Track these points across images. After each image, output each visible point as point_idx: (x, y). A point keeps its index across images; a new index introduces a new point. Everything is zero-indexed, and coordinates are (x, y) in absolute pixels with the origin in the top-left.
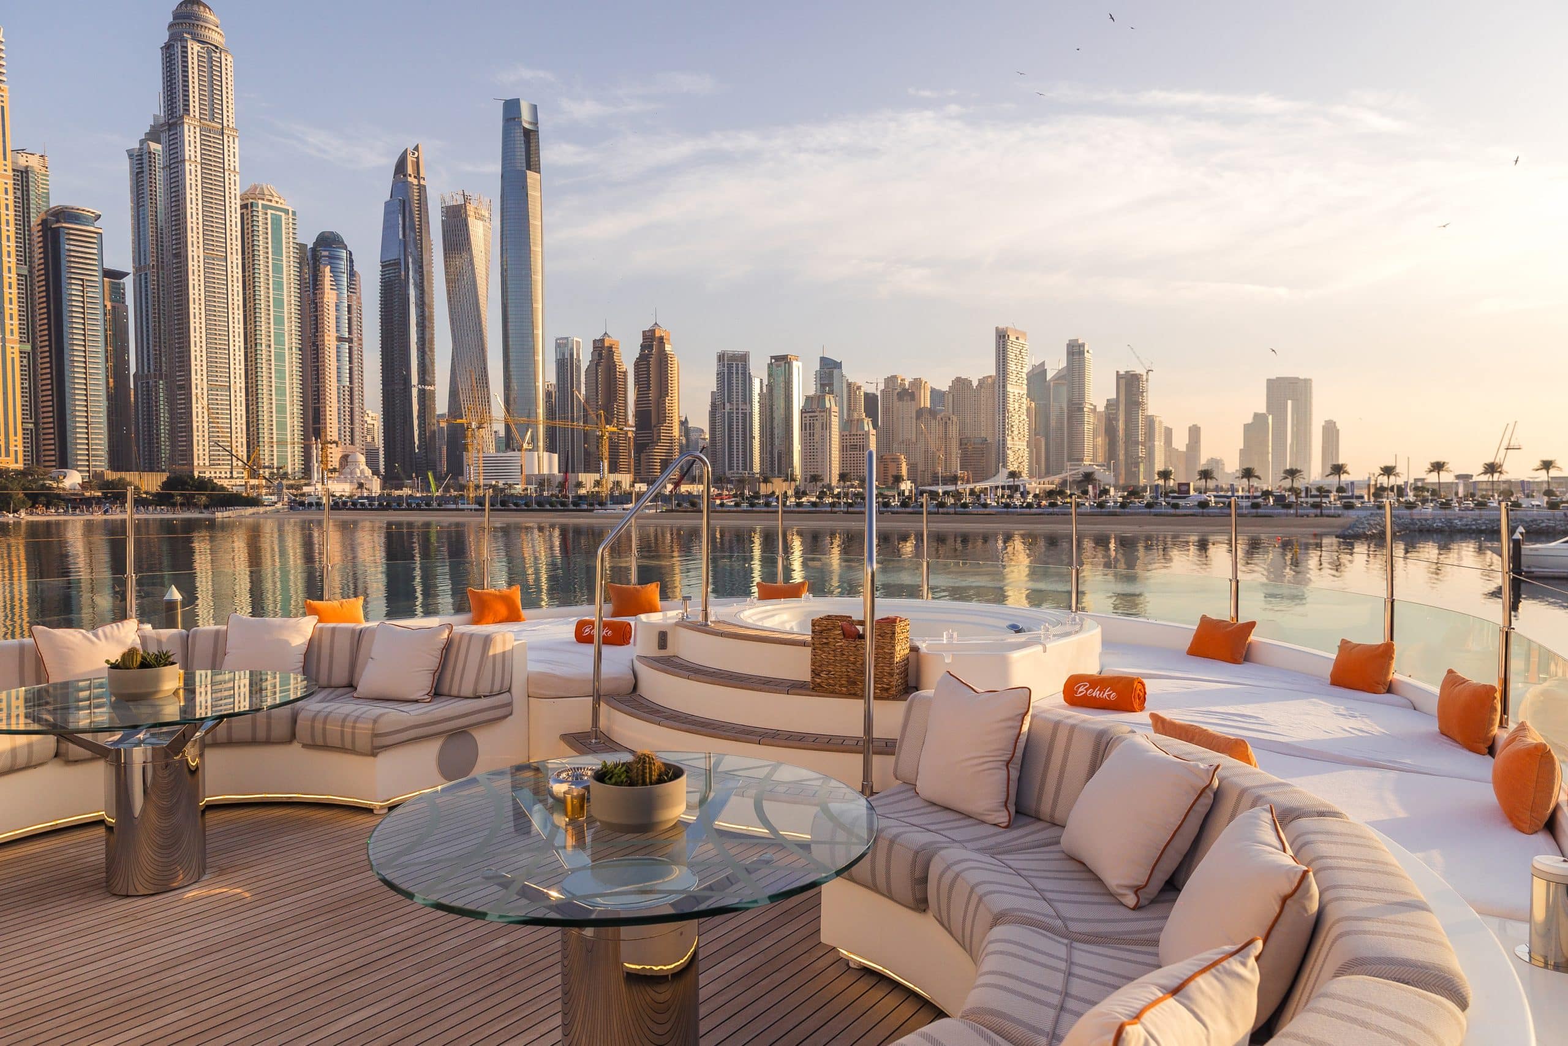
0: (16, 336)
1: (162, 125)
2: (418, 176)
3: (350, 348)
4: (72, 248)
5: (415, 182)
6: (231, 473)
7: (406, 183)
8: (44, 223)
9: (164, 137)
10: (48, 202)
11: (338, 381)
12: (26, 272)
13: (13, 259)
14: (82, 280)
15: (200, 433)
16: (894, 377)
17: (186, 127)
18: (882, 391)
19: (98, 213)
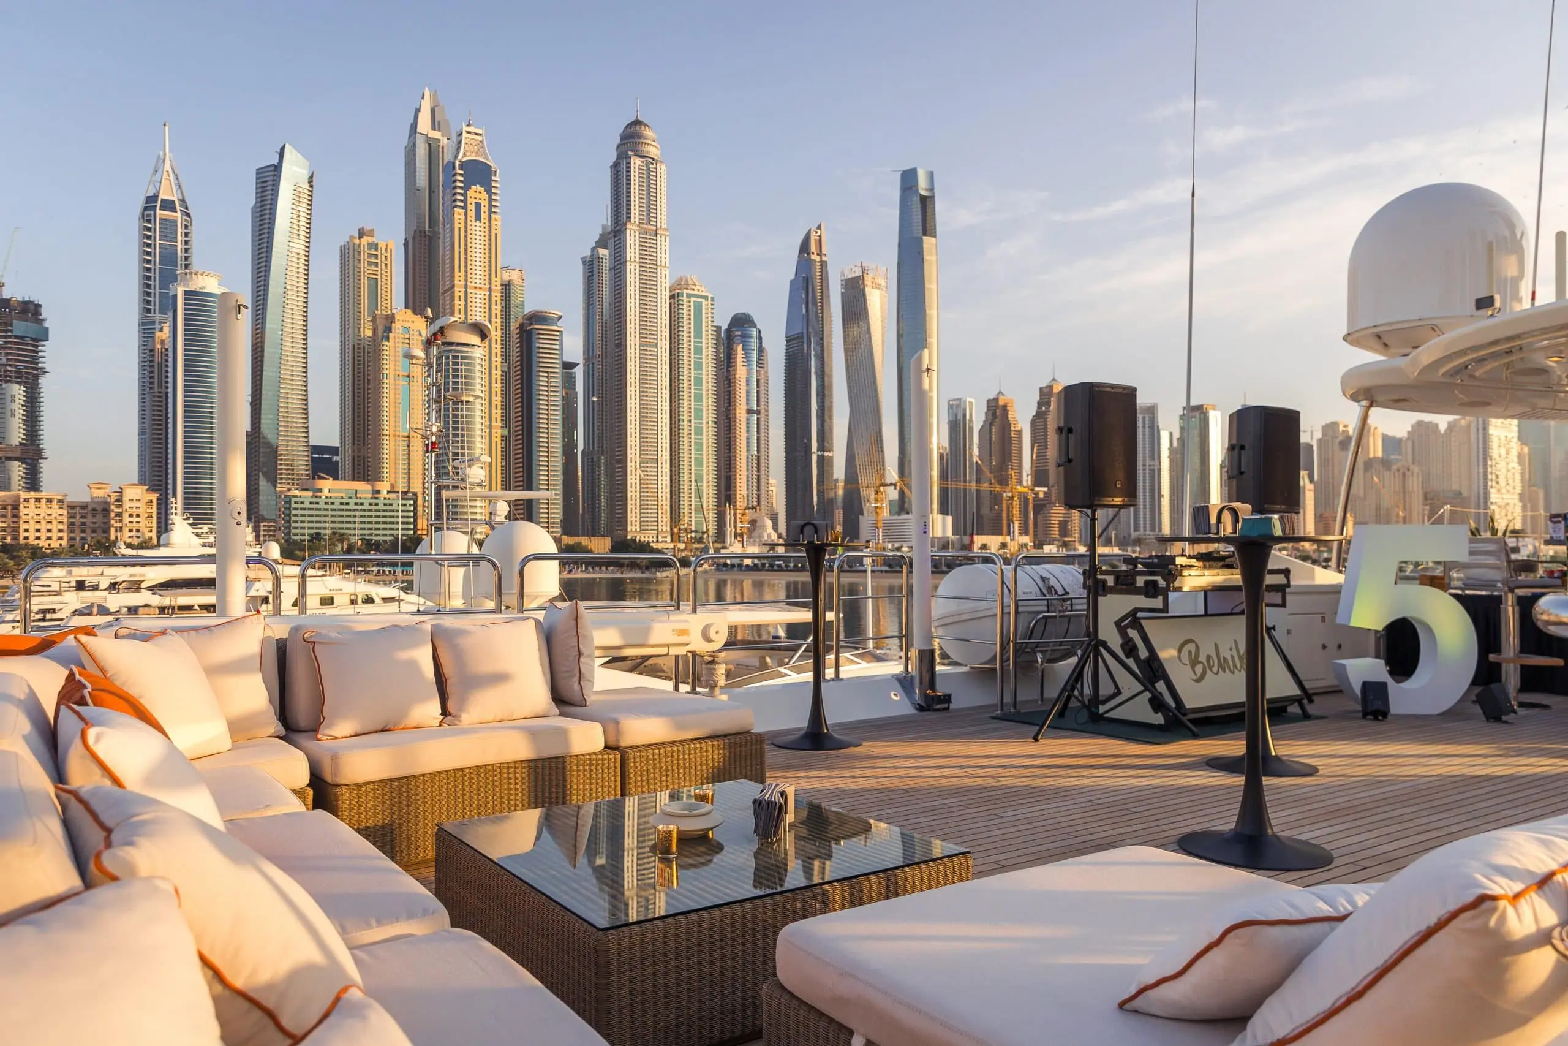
0: (499, 424)
1: (609, 233)
2: (820, 254)
3: (758, 420)
4: (541, 346)
5: (818, 259)
6: (657, 537)
7: (810, 262)
8: (521, 326)
9: (611, 243)
10: (523, 308)
11: (748, 450)
12: (506, 369)
13: (499, 359)
14: (547, 372)
15: (633, 502)
16: (1334, 425)
17: (628, 232)
18: (1320, 441)
19: (560, 313)
